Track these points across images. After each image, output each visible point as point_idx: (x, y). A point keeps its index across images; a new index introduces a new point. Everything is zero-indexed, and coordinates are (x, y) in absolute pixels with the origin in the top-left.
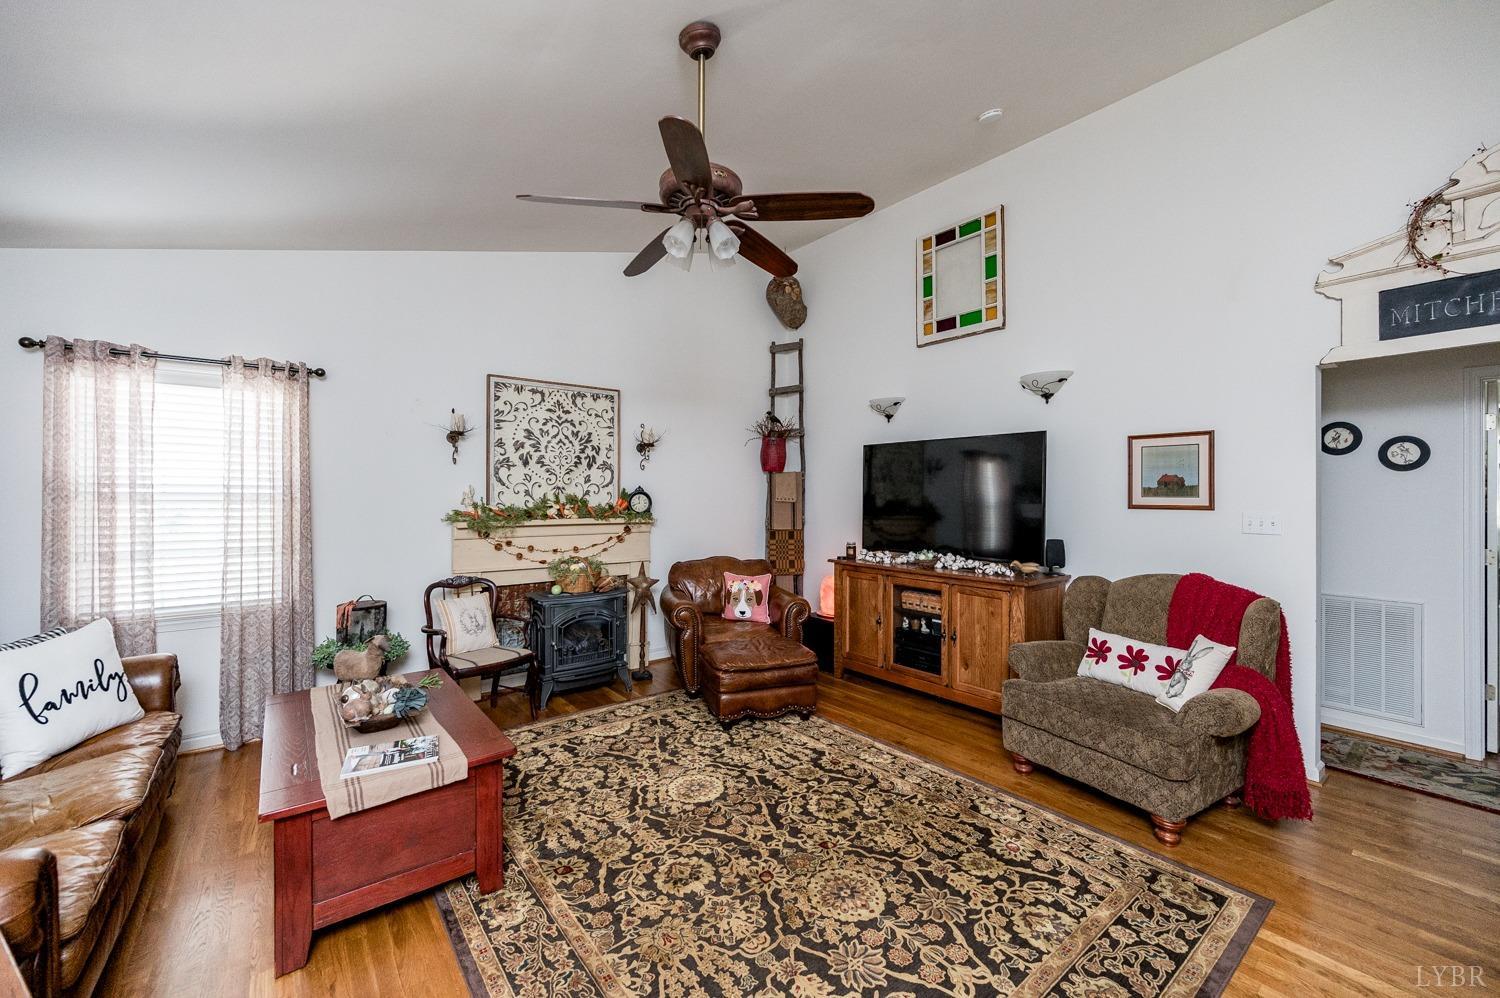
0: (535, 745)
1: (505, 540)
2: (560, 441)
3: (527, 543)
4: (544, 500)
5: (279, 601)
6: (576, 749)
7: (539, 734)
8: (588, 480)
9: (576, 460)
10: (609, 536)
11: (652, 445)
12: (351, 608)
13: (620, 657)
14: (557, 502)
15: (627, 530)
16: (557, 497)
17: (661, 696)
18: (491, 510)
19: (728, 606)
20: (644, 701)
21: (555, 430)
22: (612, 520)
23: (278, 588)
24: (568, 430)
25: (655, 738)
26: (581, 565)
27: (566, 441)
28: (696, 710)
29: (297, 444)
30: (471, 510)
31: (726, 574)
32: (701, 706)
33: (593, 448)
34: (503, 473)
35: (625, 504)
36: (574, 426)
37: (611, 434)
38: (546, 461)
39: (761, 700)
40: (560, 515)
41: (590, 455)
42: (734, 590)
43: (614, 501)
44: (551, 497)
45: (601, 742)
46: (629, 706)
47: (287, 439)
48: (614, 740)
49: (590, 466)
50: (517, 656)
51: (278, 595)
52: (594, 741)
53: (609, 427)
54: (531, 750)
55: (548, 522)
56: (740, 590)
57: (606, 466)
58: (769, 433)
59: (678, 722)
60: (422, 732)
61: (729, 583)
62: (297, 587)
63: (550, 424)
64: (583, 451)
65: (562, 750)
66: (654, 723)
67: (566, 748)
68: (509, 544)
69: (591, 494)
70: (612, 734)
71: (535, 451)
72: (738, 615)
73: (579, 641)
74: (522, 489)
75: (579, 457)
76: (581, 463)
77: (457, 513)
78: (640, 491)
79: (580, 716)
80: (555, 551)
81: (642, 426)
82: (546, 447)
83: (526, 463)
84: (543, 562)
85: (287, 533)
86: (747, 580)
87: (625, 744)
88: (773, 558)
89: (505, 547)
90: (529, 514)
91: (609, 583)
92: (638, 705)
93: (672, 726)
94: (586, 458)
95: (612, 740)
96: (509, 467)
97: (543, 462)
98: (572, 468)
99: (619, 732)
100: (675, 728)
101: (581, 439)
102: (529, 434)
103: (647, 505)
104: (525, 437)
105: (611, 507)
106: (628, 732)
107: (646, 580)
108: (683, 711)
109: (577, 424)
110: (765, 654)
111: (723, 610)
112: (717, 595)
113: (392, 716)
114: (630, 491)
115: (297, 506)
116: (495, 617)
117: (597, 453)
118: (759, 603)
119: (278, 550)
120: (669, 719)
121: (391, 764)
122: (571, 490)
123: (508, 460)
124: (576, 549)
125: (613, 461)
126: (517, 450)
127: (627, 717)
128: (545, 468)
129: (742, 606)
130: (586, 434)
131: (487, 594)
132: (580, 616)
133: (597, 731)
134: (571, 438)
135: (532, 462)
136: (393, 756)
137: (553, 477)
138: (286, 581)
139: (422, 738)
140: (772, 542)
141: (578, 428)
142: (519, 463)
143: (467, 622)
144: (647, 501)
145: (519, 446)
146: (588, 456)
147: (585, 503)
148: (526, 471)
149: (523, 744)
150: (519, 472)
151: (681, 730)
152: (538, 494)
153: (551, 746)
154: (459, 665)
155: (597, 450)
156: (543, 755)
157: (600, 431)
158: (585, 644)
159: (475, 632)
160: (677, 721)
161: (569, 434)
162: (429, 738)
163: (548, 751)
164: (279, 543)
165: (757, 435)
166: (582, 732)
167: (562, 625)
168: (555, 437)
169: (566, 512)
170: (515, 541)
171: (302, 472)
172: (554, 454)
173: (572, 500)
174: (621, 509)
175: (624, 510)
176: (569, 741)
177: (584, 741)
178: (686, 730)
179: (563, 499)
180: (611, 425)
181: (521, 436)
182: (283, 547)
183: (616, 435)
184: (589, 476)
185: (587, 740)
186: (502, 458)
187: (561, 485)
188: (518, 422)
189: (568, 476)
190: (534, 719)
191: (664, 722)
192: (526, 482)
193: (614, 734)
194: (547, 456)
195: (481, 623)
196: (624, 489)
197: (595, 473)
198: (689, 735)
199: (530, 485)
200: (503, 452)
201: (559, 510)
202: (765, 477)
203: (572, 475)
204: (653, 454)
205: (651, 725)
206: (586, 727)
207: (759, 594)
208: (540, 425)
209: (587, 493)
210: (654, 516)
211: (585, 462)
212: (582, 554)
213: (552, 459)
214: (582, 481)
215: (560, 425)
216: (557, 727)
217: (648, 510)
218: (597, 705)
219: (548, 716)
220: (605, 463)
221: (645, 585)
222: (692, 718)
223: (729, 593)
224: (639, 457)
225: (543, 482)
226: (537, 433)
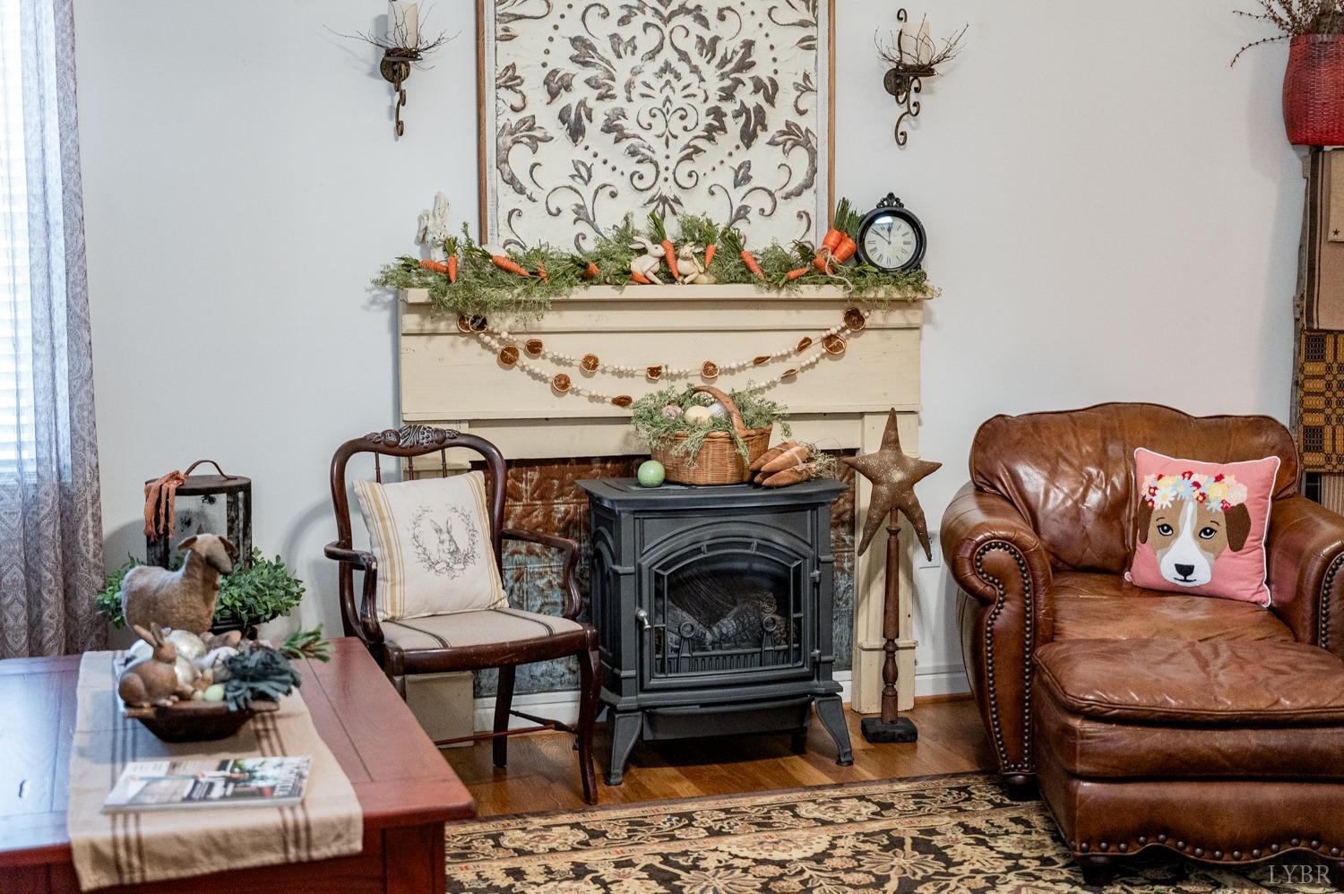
0: (580, 857)
1: (526, 338)
2: (667, 68)
3: (576, 349)
4: (625, 235)
5: (31, 468)
6: (678, 877)
7: (595, 834)
8: (742, 176)
9: (710, 120)
10: (802, 335)
11: (927, 70)
12: (173, 485)
13: (821, 669)
14: (658, 238)
15: (854, 318)
16: (658, 225)
17: (930, 784)
18: (486, 256)
19: (1143, 551)
20: (881, 791)
21: (652, 38)
22: (808, 291)
23: (28, 436)
24: (686, 35)
25: (887, 878)
26: (716, 410)
27: (682, 68)
28: (1020, 828)
29: (52, 93)
30: (438, 256)
31: (1143, 455)
32: (1036, 820)
33: (758, 86)
34: (520, 159)
35: (848, 246)
36: (704, 22)
37: (808, 44)
38: (629, 126)
39: (1203, 810)
40: (669, 277)
41: (751, 105)
42: (1162, 501)
43: (818, 237)
44: (641, 223)
45: (745, 870)
46: (837, 799)
47: (33, 83)
48: (781, 871)
49: (748, 137)
50: (543, 632)
51: (29, 454)
52: (729, 867)
53: (803, 24)
54: (568, 866)
55: (633, 291)
56: (1178, 504)
57: (794, 136)
58: (1317, 22)
59: (963, 849)
60: (281, 746)
61: (1147, 481)
62: (65, 434)
63: (639, 20)
64: (728, 95)
65: (645, 875)
66: (897, 843)
67: (652, 872)
68: (534, 348)
69: (753, 215)
70: (777, 856)
71: (601, 98)
72: (1170, 575)
73: (712, 618)
74: (567, 201)
75: (717, 113)
76: (723, 129)
77: (408, 265)
78: (893, 207)
79: (707, 809)
80: (654, 372)
81: (901, 16)
82: (629, 87)
83: (576, 132)
84: (623, 401)
85: (41, 307)
86: (1203, 471)
87: (804, 882)
88: (1311, 420)
89: (523, 358)
90: (583, 271)
91: (793, 462)
92: (861, 798)
93: (940, 854)
94: (737, 115)
95: (773, 870)
96: (534, 143)
97: (619, 129)
98: (701, 143)
99: (796, 854)
100: (949, 863)
101: (724, 62)
102: (583, 50)
103: (911, 249)
104: (573, 59)
105: (806, 253)
106: (819, 858)
107: (900, 461)
108: (982, 825)
109: (711, 16)
110: (1222, 678)
111: (1127, 562)
112: (1112, 512)
113: (221, 704)
114: (861, 206)
115: (59, 244)
116: (499, 538)
117: (770, 100)
118: (1236, 543)
119: (26, 346)
120: (938, 841)
121: (205, 798)
122: (697, 206)
123: (530, 124)
124: (709, 370)
125: (813, 123)
126: (553, 95)
127: (824, 823)
128: (626, 143)
129: (1185, 548)
130: (736, 44)
131: (480, 475)
132: (710, 547)
133: (742, 844)
134: (696, 59)
135: (593, 129)
136: (211, 786)
137: (647, 170)
138: (44, 417)
139: (276, 760)
140: (1314, 368)
141: (716, 28)
142: (559, 132)
143: (431, 541)
144: (911, 237)
145: (556, 86)
146: (744, 110)
147: (733, 242)
148: (578, 153)
149: (552, 850)
150: (558, 156)
151: (966, 869)
152: (609, 216)
153: (618, 865)
154: (406, 640)
155: (769, 91)
156: (595, 880)
157: (779, 36)
158: (728, 625)
159: (449, 567)
160: (960, 847)
161: (689, 46)
162: (292, 761)
163: (608, 873)
164: (25, 333)
165: (1273, 30)
166: (701, 844)
167: (664, 568)
168: (652, 55)
169: (683, 266)
170: (550, 344)
171: (65, 159)
172: (649, 103)
173: (698, 233)
174: (835, 258)
175: (845, 261)
176: (666, 859)
177: (702, 864)
178: (978, 872)
179: (672, 228)
180: (809, 16)
181: (561, 58)
182: (35, 340)
183: (822, 43)
184: (747, 165)
185: (710, 862)
186: (515, 118)
187: (669, 190)
188: (554, 18)
189: (687, 167)
190: (588, 799)
191: (922, 846)
192: (578, 184)
193: (785, 856)
194: (631, 110)
195: (463, 545)
196: (845, 203)
197: (763, 157)
198: (983, 884)
199: (587, 192)
200: (517, 102)
201: (663, 259)
202: (1293, 162)
203: (699, 164)
204: (934, 96)
205: (886, 848)
206: (712, 833)
207: (1237, 519)
208: (611, 26)
209: (742, 213)
210: (931, 282)
211: (734, 126)
212: (724, 385)
213: (645, 120)
214: (726, 177)
215: (667, 20)
216: (641, 824)
217: (915, 264)
218: (755, 787)
219: (627, 801)
220: (790, 129)
221: (898, 476)
222: (1004, 845)
223: (1146, 509)
224: (890, 108)
225: (621, 184)
226: (604, 47)
